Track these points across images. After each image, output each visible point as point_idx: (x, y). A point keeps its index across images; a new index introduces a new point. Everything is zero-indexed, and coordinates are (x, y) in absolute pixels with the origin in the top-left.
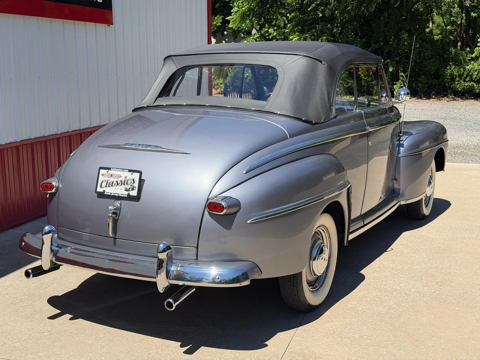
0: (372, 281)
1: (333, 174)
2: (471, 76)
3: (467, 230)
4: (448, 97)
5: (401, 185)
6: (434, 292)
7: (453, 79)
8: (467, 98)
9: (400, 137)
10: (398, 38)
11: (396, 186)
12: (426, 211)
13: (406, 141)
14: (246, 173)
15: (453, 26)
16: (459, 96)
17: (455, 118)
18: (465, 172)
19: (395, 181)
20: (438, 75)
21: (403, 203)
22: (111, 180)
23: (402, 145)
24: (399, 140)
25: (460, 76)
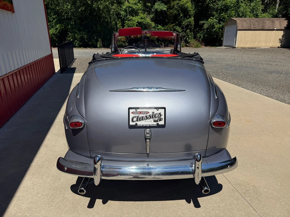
10: (96, 27)
22: (141, 116)
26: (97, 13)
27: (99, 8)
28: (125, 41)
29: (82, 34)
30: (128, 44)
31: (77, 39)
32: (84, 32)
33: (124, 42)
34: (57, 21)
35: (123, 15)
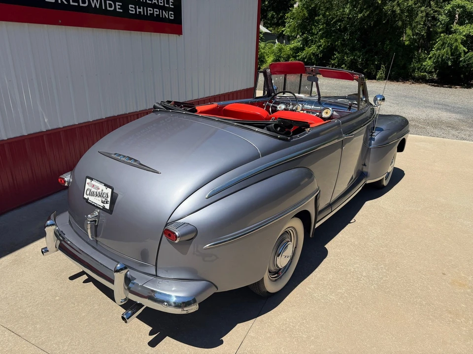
0: (333, 258)
1: (306, 180)
2: (425, 69)
3: (414, 202)
4: (409, 81)
5: (369, 169)
6: (382, 278)
7: (414, 71)
8: (421, 83)
9: (372, 133)
10: (383, 43)
11: (365, 169)
12: (385, 183)
13: (377, 136)
14: (209, 197)
15: (417, 36)
16: (415, 81)
17: (412, 97)
18: (416, 143)
19: (364, 167)
20: (405, 67)
21: (368, 182)
22: (93, 190)
23: (374, 139)
24: (372, 135)
25: (419, 69)
26: (388, 20)
27: (393, 12)
28: (433, 70)
29: (355, 56)
30: (437, 77)
31: (346, 63)
32: (360, 51)
33: (430, 73)
34: (323, 33)
35: (443, 22)
